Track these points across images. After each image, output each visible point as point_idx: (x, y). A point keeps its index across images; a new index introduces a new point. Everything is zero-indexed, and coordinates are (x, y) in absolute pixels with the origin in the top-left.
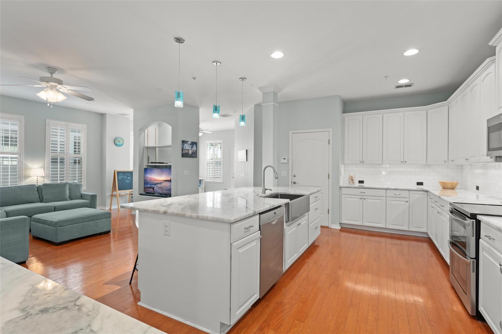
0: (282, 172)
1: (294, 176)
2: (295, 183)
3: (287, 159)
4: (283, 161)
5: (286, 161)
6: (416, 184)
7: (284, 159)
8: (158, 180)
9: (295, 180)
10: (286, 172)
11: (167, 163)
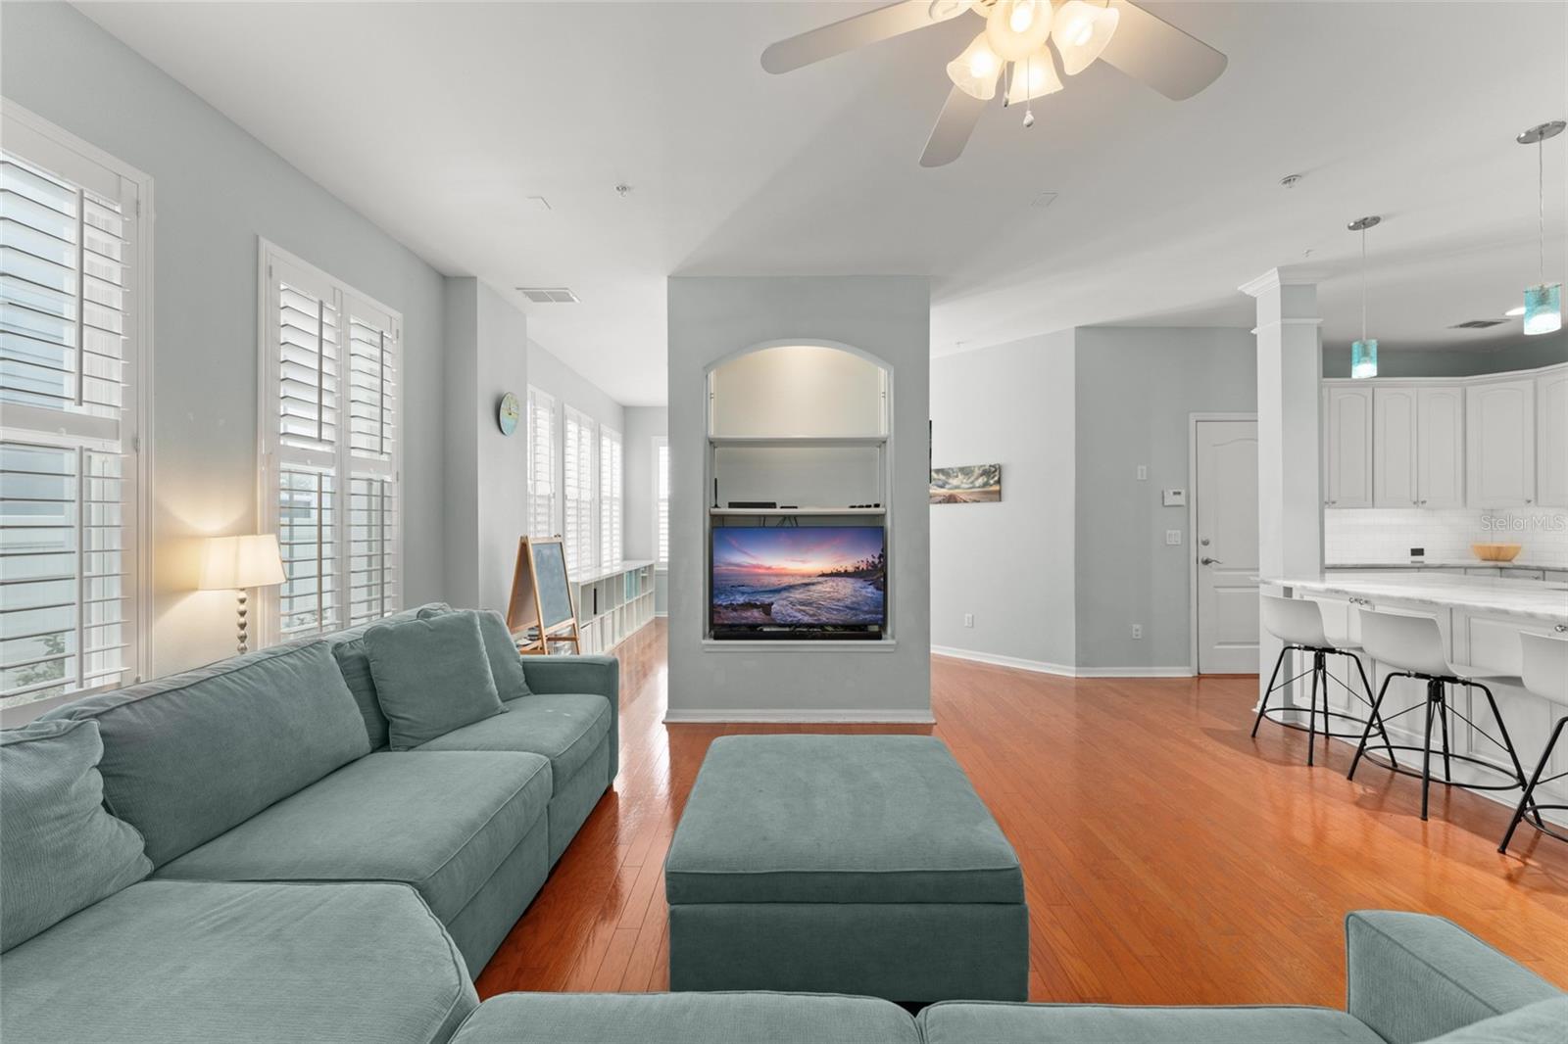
0: (1169, 532)
1: (1206, 543)
2: (1207, 562)
3: (1183, 492)
4: (1170, 500)
5: (1180, 500)
6: (1410, 552)
7: (1175, 493)
8: (792, 575)
9: (1206, 553)
10: (1179, 532)
11: (796, 507)
